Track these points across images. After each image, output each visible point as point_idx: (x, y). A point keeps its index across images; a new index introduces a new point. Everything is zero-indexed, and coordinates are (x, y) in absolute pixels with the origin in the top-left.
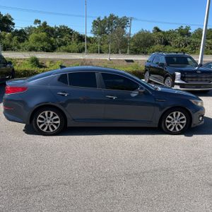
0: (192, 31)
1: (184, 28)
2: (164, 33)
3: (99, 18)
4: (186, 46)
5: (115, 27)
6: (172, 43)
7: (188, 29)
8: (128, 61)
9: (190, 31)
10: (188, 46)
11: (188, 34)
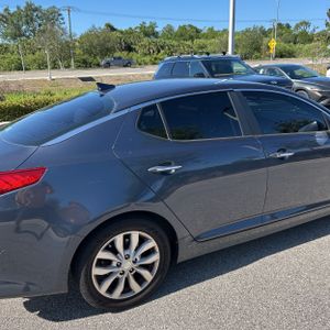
0: (159, 29)
1: (148, 25)
2: (122, 32)
3: (18, 8)
4: (159, 52)
5: (40, 25)
6: (137, 48)
7: (153, 26)
8: (83, 79)
9: (157, 30)
10: (162, 51)
11: (155, 35)
